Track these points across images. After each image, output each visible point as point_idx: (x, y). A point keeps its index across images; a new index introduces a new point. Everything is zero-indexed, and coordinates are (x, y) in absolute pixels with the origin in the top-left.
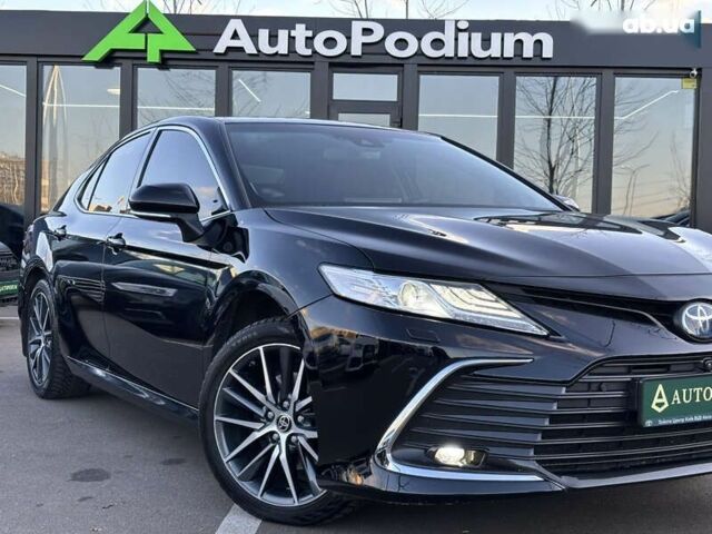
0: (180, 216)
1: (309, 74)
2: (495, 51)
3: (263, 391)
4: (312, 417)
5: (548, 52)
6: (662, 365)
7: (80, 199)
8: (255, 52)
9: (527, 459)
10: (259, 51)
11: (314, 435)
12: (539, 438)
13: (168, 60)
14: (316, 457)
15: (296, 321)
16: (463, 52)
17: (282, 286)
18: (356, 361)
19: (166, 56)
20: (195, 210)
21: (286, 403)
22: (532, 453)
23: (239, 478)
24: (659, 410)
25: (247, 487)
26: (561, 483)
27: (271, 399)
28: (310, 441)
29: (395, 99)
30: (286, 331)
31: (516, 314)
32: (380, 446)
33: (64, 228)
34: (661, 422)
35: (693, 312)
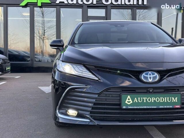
9: (88, 115)
12: (91, 109)
24: (129, 103)
26: (96, 123)
34: (129, 107)
35: (147, 74)
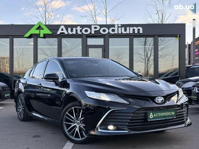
0: (55, 80)
1: (81, 39)
2: (128, 32)
3: (74, 117)
4: (84, 122)
5: (141, 32)
6: (152, 109)
7: (29, 75)
8: (67, 34)
9: (125, 128)
10: (68, 33)
11: (84, 125)
12: (128, 124)
13: (45, 36)
14: (85, 130)
15: (80, 102)
16: (120, 32)
17: (77, 94)
18: (92, 110)
19: (45, 35)
20: (58, 79)
21: (78, 119)
22: (126, 127)
23: (69, 135)
24: (151, 118)
25: (71, 137)
26: (132, 132)
27: (75, 118)
28: (83, 127)
29: (103, 44)
30: (78, 104)
31: (122, 100)
32: (97, 127)
33: (26, 82)
34: (152, 120)
35: (158, 98)
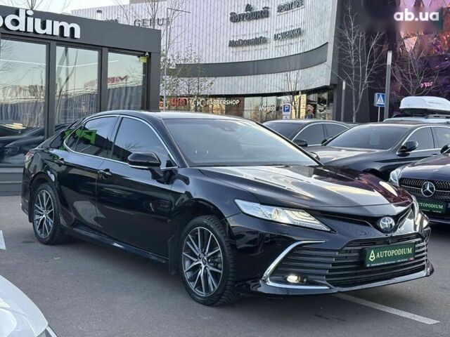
6: (373, 242)
9: (323, 280)
12: (327, 272)
20: (159, 165)
22: (324, 277)
24: (372, 260)
26: (337, 289)
31: (317, 222)
34: (373, 265)
35: (384, 221)
